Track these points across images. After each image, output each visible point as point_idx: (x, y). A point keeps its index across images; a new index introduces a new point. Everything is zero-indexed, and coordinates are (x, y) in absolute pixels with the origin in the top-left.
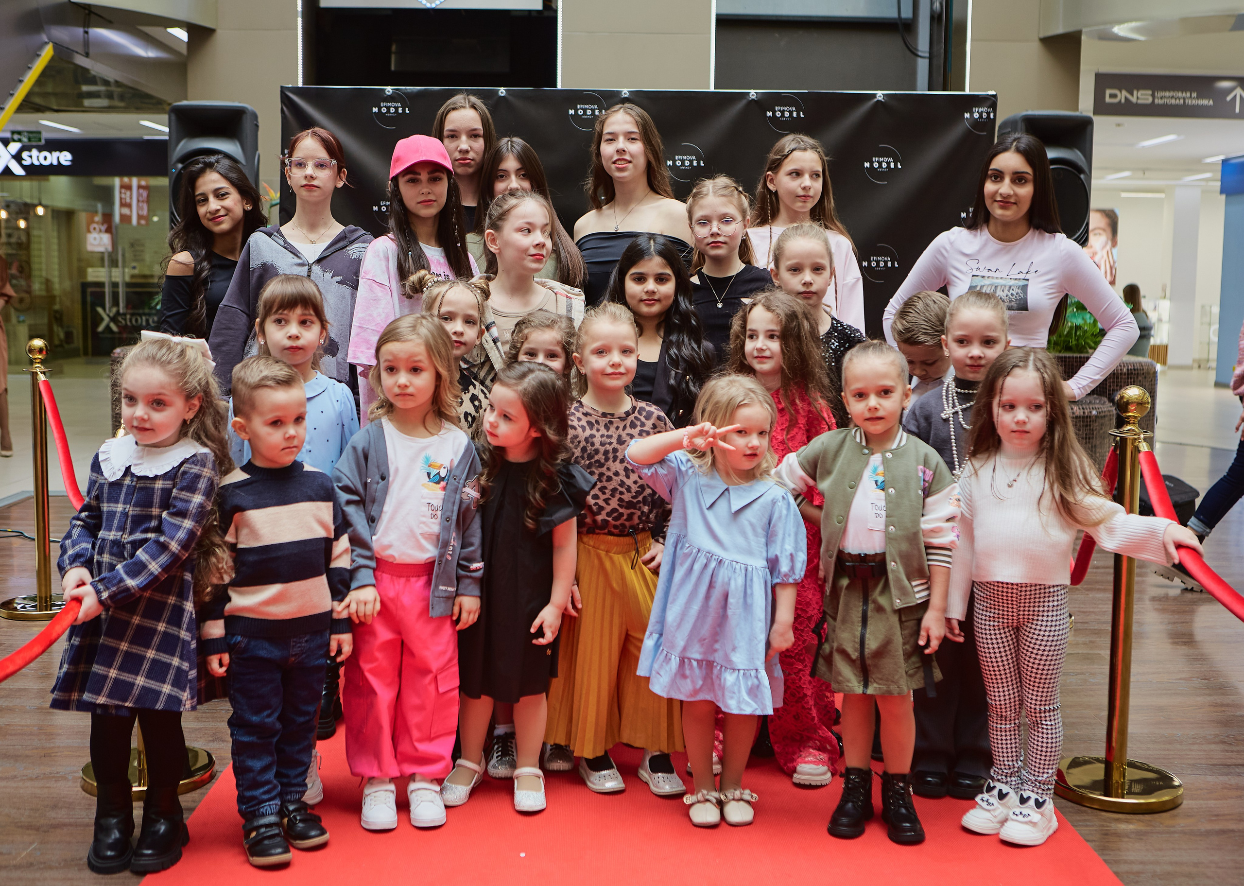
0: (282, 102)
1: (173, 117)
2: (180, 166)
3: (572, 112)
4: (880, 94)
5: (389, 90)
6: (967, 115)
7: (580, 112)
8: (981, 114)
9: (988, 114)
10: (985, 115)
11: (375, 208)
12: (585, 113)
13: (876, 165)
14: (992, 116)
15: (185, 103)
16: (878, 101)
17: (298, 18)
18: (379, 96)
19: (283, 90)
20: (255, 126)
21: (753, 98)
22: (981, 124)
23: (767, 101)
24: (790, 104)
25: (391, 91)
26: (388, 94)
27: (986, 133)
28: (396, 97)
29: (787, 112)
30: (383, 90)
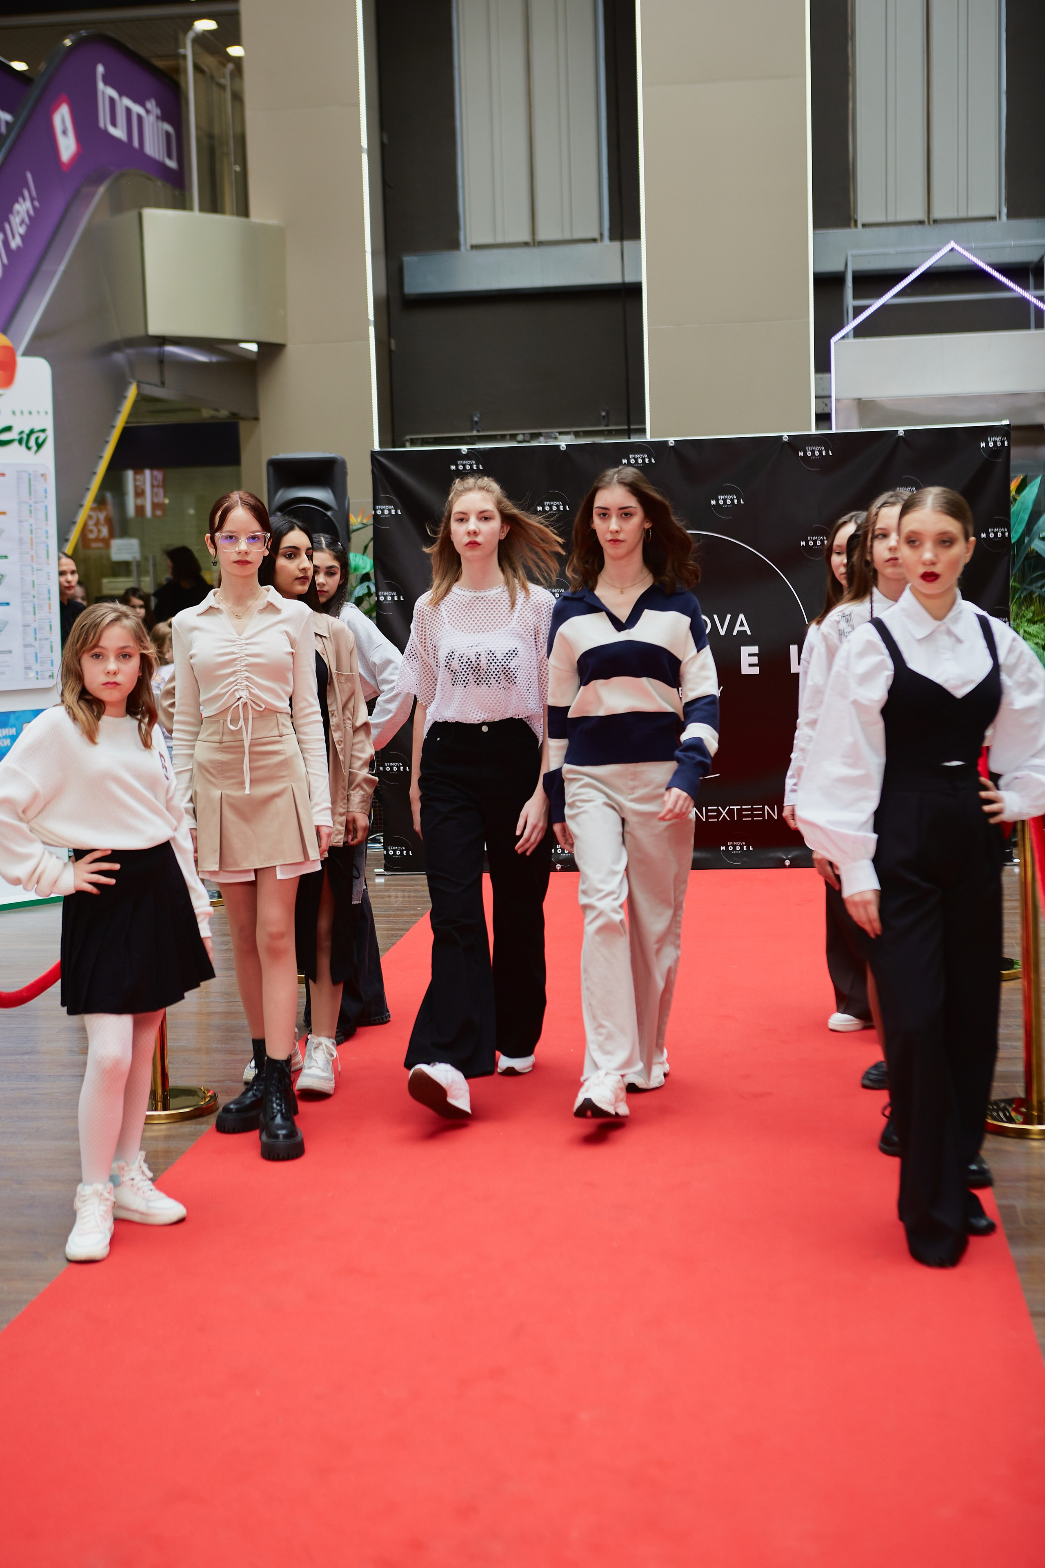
0: (373, 464)
1: (271, 470)
3: (625, 461)
4: (901, 430)
5: (464, 448)
6: (983, 445)
7: (633, 462)
8: (995, 443)
9: (1003, 442)
10: (999, 444)
12: (637, 462)
14: (1006, 444)
15: (282, 456)
16: (900, 436)
17: (370, 327)
18: (456, 455)
19: (373, 454)
20: (344, 474)
21: (786, 440)
22: (996, 452)
23: (798, 442)
24: (820, 445)
25: (466, 450)
26: (464, 453)
27: (1001, 460)
28: (471, 455)
29: (817, 451)
30: (460, 450)
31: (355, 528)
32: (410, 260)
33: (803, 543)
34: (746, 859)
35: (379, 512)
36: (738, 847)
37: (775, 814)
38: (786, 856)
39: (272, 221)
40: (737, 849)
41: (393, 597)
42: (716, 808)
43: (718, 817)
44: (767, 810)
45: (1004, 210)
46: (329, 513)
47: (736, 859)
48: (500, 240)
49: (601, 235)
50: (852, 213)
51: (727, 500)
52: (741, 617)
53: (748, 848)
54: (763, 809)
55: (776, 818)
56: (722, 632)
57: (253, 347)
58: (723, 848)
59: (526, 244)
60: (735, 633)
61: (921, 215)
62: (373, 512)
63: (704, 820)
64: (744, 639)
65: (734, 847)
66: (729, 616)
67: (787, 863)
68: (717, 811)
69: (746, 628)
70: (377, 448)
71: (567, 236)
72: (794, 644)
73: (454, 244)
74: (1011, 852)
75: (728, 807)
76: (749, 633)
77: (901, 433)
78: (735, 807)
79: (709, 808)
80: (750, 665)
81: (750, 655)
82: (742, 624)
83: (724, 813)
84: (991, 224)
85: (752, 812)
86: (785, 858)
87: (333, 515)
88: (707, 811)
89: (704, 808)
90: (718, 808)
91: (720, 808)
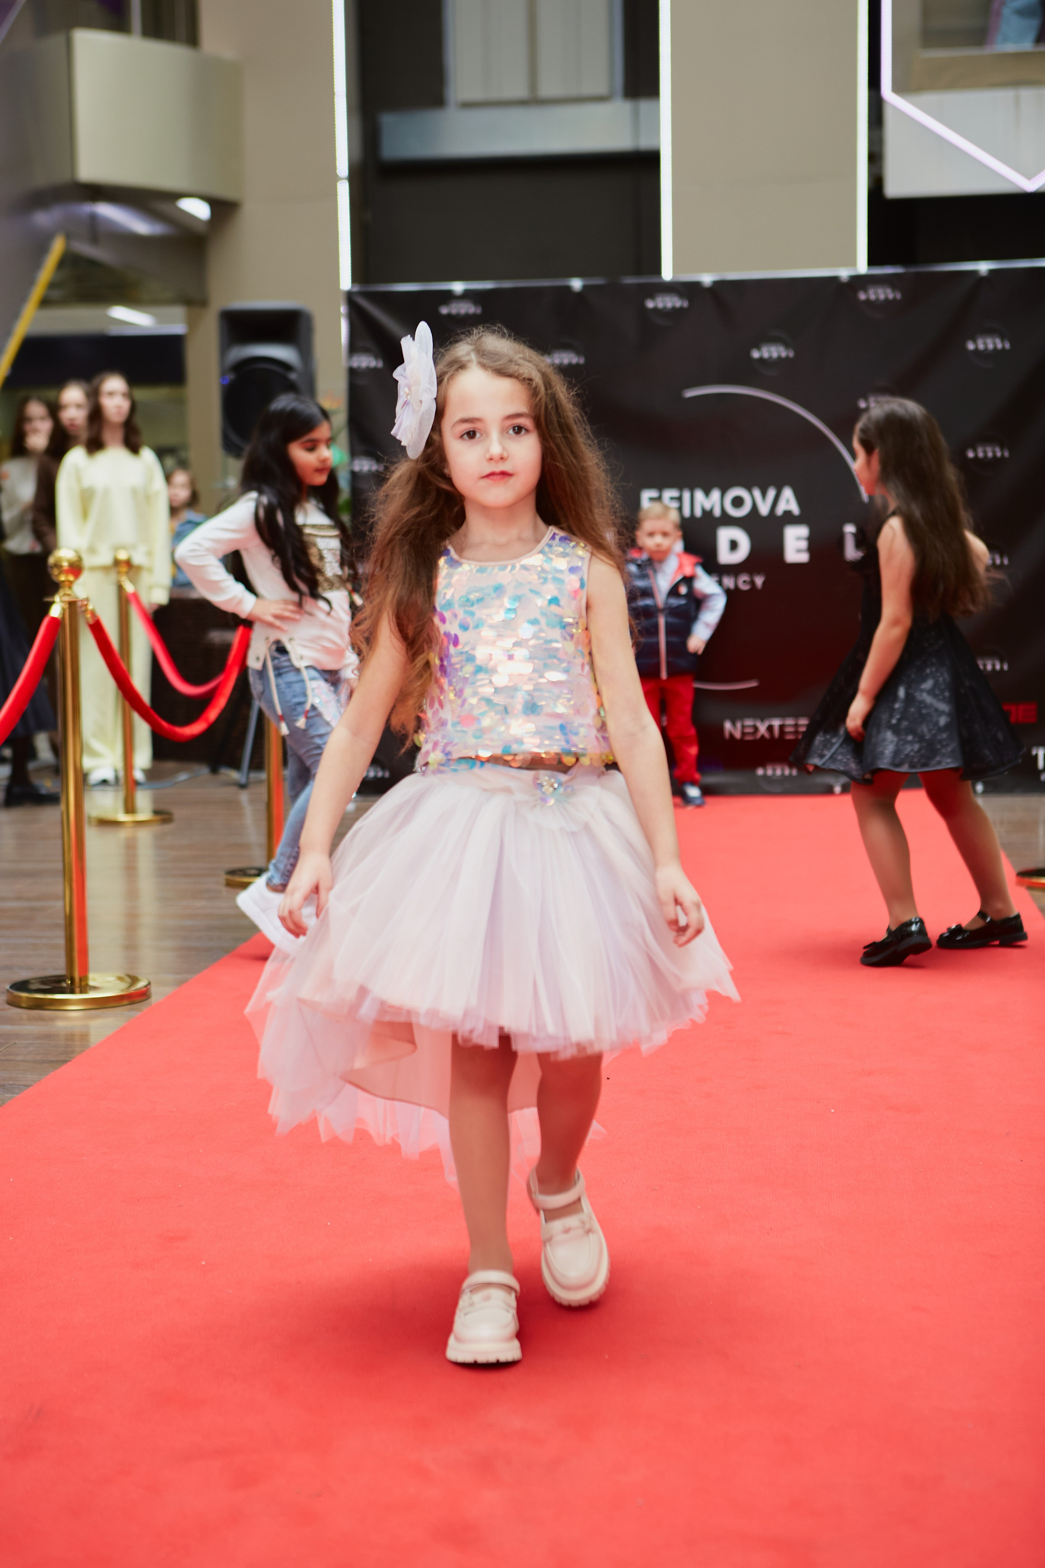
0: (349, 308)
1: (224, 323)
2: (231, 377)
3: (650, 304)
4: (984, 268)
5: (458, 287)
7: (660, 304)
12: (664, 305)
13: (981, 346)
15: (237, 306)
16: (982, 276)
17: (342, 184)
18: (448, 297)
19: (347, 296)
20: (311, 330)
21: (844, 281)
23: (858, 282)
24: (885, 285)
25: (461, 291)
26: (458, 293)
28: (466, 295)
29: (881, 294)
30: (452, 290)
32: (386, 120)
33: (862, 405)
34: (788, 785)
35: (355, 364)
36: (778, 771)
38: (837, 781)
39: (229, 54)
40: (778, 774)
41: (369, 465)
42: (753, 722)
43: (755, 733)
46: (293, 376)
47: (776, 785)
48: (495, 96)
49: (613, 92)
51: (772, 352)
52: (788, 493)
53: (791, 772)
56: (764, 509)
58: (760, 772)
59: (523, 102)
62: (348, 365)
63: (738, 737)
64: (789, 518)
65: (774, 770)
67: (838, 789)
68: (755, 726)
70: (348, 287)
71: (573, 94)
72: (850, 522)
73: (440, 101)
75: (767, 724)
77: (984, 272)
78: (776, 723)
79: (745, 723)
80: (799, 551)
81: (799, 539)
82: (788, 501)
83: (762, 728)
85: (796, 729)
86: (834, 783)
87: (296, 378)
88: (743, 727)
89: (739, 724)
90: (755, 723)
91: (758, 723)
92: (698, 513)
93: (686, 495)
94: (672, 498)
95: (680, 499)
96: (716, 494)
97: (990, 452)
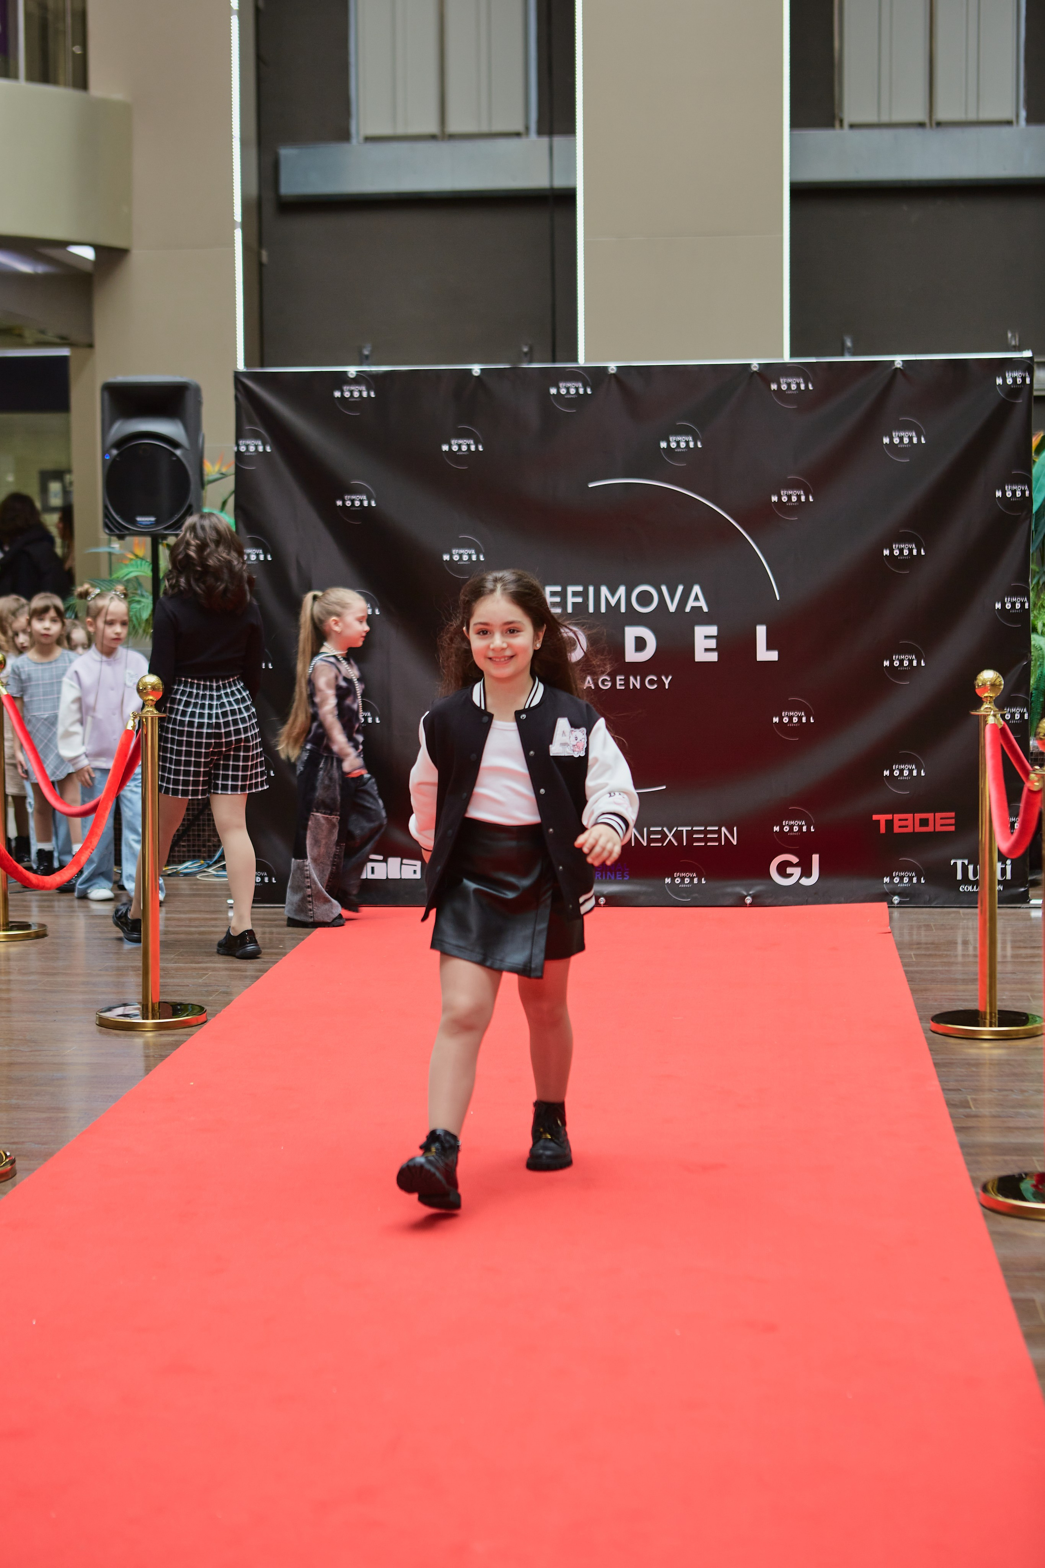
0: (236, 388)
1: (106, 396)
2: (115, 452)
3: (553, 391)
4: (899, 360)
5: (352, 371)
6: (999, 381)
7: (563, 391)
8: (1015, 379)
9: (1024, 379)
10: (1019, 381)
11: (339, 503)
12: (568, 392)
13: (896, 441)
14: (1028, 381)
15: (121, 378)
16: (897, 369)
17: (235, 231)
18: (341, 379)
19: (237, 375)
20: (199, 403)
21: (755, 369)
22: (1014, 391)
23: (771, 372)
24: (797, 375)
25: (355, 374)
26: (352, 376)
27: (1021, 401)
28: (360, 379)
29: (794, 384)
30: (345, 373)
31: (211, 478)
32: (287, 153)
33: (774, 499)
34: (696, 895)
35: (243, 449)
36: (685, 880)
37: (733, 838)
38: (747, 891)
39: (117, 96)
40: (686, 882)
41: (258, 555)
42: (660, 829)
43: (662, 840)
44: (725, 834)
45: (1023, 114)
46: (178, 452)
47: (684, 895)
48: (401, 131)
49: (527, 128)
50: (836, 111)
51: (680, 442)
52: (696, 589)
53: (700, 880)
54: (719, 832)
55: (735, 843)
56: (672, 608)
57: (88, 253)
58: (668, 880)
59: (433, 137)
60: (688, 609)
61: (920, 115)
62: (235, 449)
63: (645, 844)
64: (699, 617)
65: (683, 878)
66: (680, 588)
67: (748, 900)
68: (662, 832)
69: (702, 603)
70: (241, 366)
71: (484, 129)
72: (761, 623)
73: (344, 135)
74: (1026, 892)
75: (675, 829)
76: (705, 609)
77: (898, 364)
78: (684, 829)
79: (651, 829)
80: (707, 650)
81: (706, 637)
82: (697, 598)
83: (670, 836)
84: (1005, 130)
85: (706, 836)
86: (745, 893)
87: (183, 454)
88: (650, 833)
89: (645, 829)
90: (663, 830)
91: (665, 829)
92: (603, 610)
93: (591, 589)
94: (575, 594)
95: (584, 594)
96: (622, 590)
97: (905, 549)
